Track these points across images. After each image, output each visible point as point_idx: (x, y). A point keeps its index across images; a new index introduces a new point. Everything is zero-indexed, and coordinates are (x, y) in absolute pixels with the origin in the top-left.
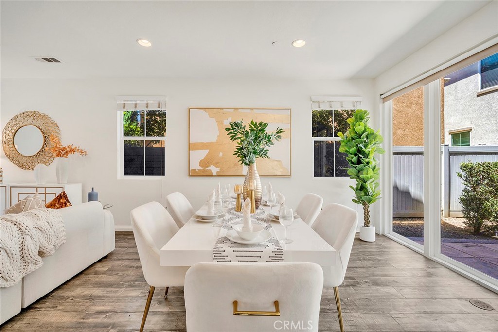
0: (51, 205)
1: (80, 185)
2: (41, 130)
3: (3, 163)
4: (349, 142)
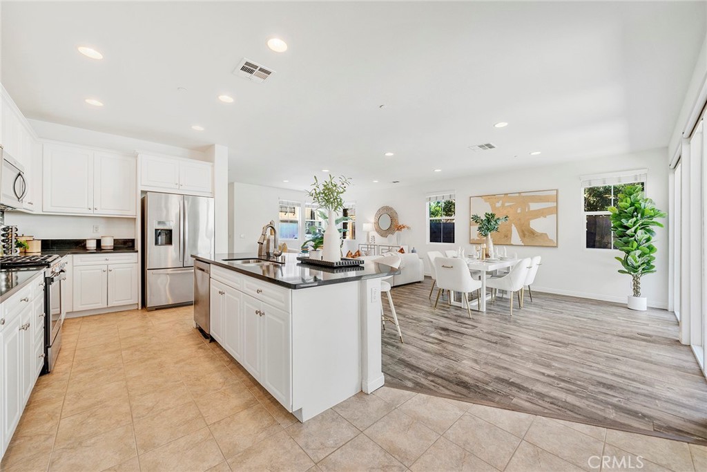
1: (407, 246)
2: (389, 216)
3: (375, 234)
4: (618, 217)
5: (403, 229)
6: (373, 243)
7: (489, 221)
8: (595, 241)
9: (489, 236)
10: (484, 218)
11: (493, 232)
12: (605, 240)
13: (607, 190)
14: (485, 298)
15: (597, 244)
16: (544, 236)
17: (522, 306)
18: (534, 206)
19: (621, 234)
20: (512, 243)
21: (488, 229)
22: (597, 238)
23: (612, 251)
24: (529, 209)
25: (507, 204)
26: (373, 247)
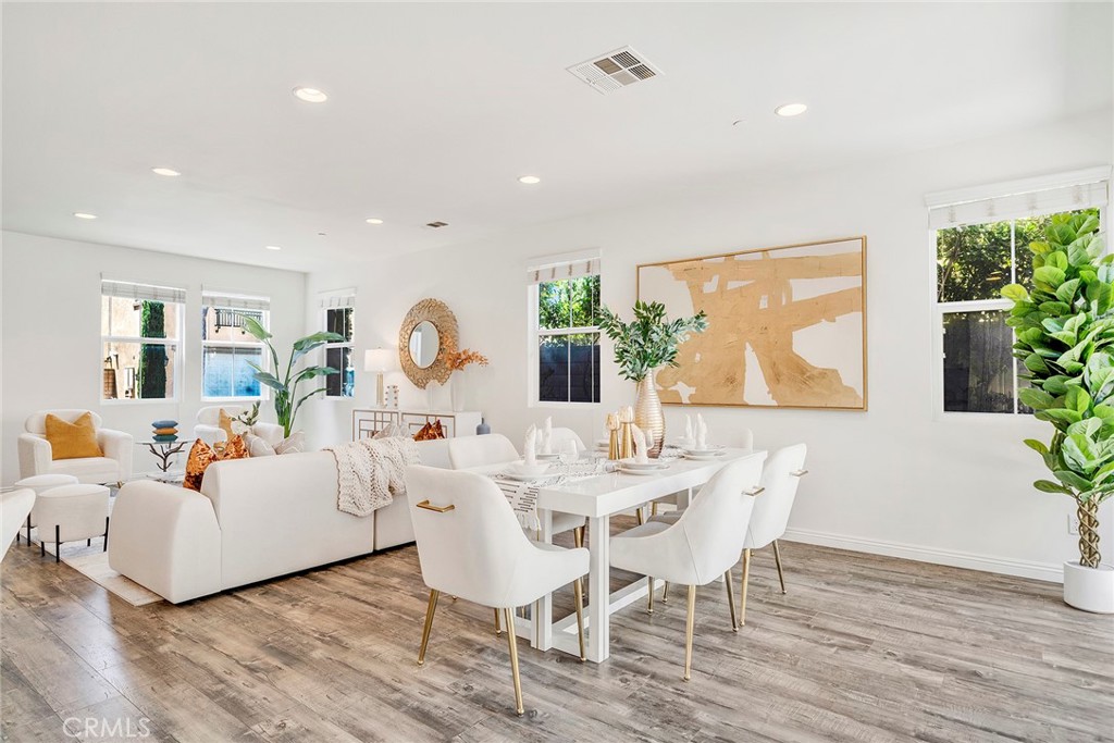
0: (419, 437)
1: (480, 414)
2: (437, 327)
3: (399, 379)
4: (1032, 312)
5: (467, 366)
6: (390, 408)
7: (645, 328)
8: (967, 390)
9: (650, 381)
10: (629, 318)
11: (662, 366)
12: (996, 388)
13: (998, 243)
14: (605, 607)
15: (973, 399)
16: (828, 376)
17: (742, 616)
18: (804, 290)
19: (1042, 366)
20: (747, 399)
21: (644, 357)
22: (973, 382)
23: (1015, 418)
24: (789, 296)
25: (732, 285)
26: (387, 417)
